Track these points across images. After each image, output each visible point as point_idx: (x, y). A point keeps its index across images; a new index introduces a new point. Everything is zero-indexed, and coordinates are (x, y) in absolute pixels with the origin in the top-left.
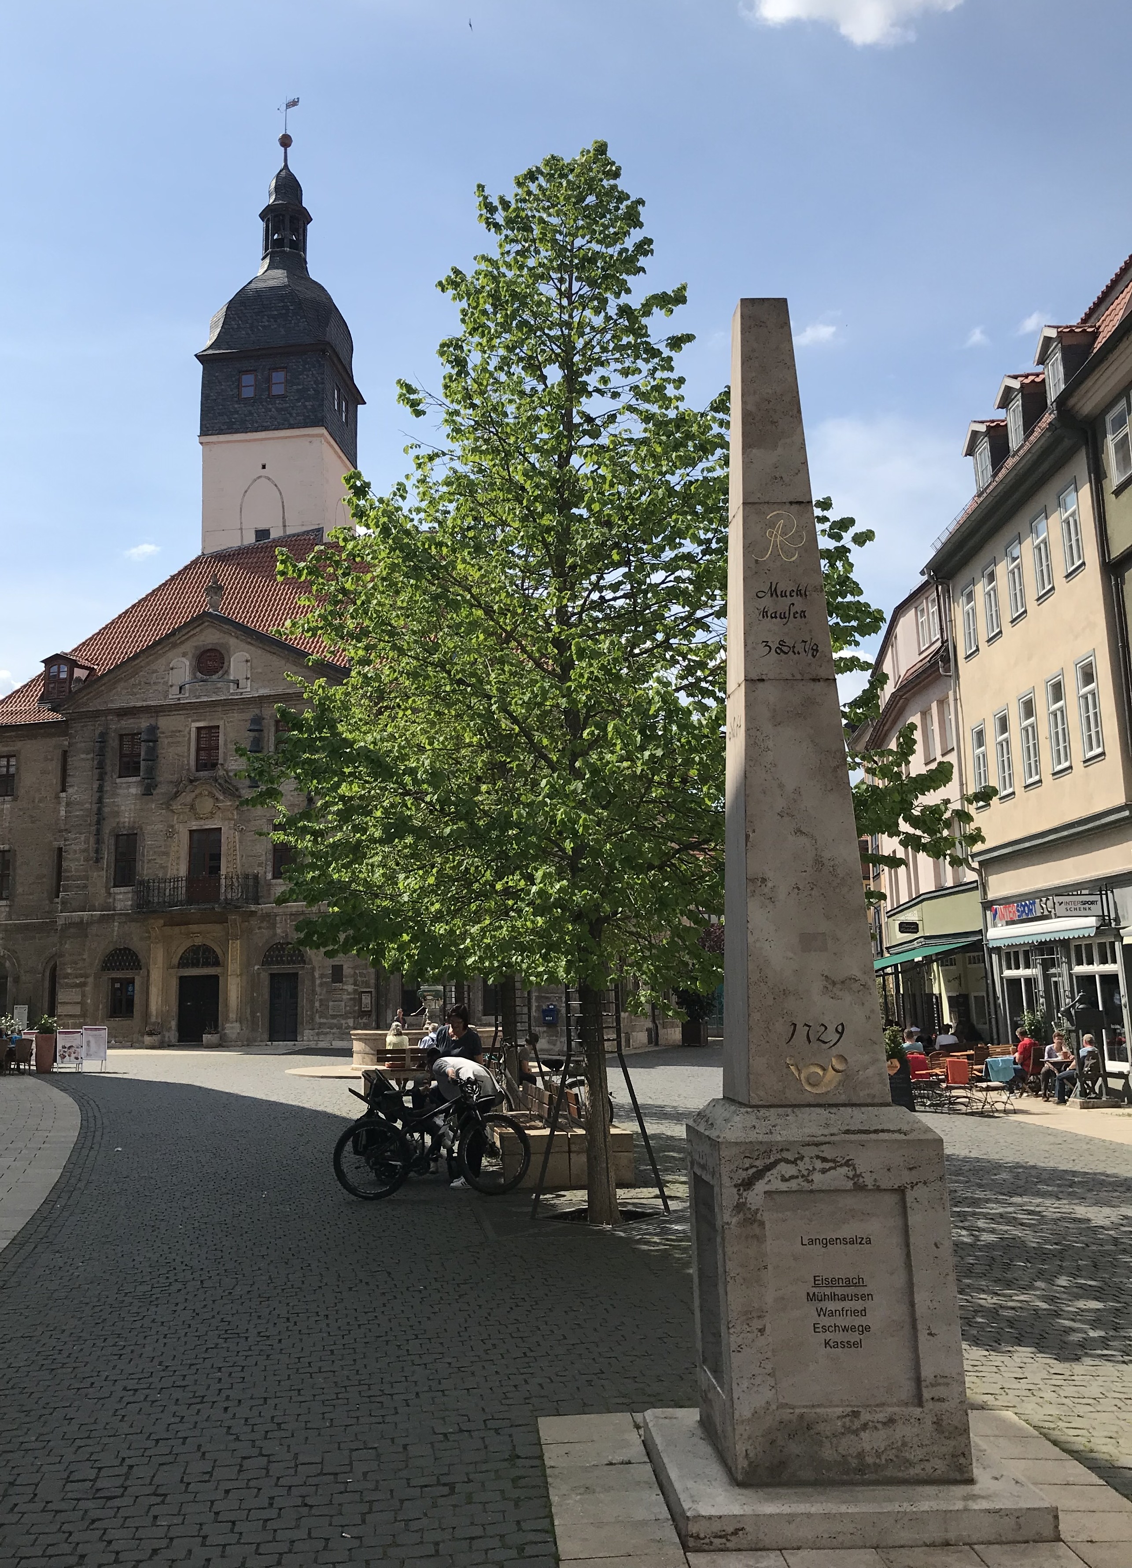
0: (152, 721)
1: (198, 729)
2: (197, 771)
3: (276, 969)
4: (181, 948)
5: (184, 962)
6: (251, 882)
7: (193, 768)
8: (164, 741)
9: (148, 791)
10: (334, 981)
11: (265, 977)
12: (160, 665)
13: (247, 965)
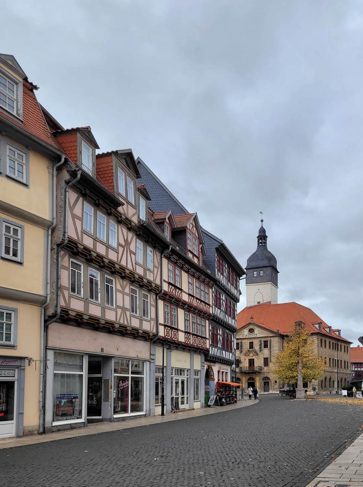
0: (241, 341)
1: (250, 342)
2: (250, 349)
3: (265, 381)
4: (248, 377)
5: (248, 380)
6: (260, 367)
7: (249, 348)
8: (243, 344)
9: (241, 352)
10: (275, 383)
11: (263, 382)
12: (242, 331)
13: (260, 381)
